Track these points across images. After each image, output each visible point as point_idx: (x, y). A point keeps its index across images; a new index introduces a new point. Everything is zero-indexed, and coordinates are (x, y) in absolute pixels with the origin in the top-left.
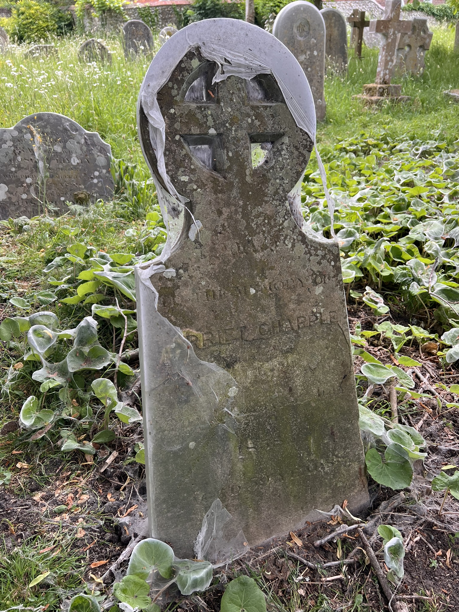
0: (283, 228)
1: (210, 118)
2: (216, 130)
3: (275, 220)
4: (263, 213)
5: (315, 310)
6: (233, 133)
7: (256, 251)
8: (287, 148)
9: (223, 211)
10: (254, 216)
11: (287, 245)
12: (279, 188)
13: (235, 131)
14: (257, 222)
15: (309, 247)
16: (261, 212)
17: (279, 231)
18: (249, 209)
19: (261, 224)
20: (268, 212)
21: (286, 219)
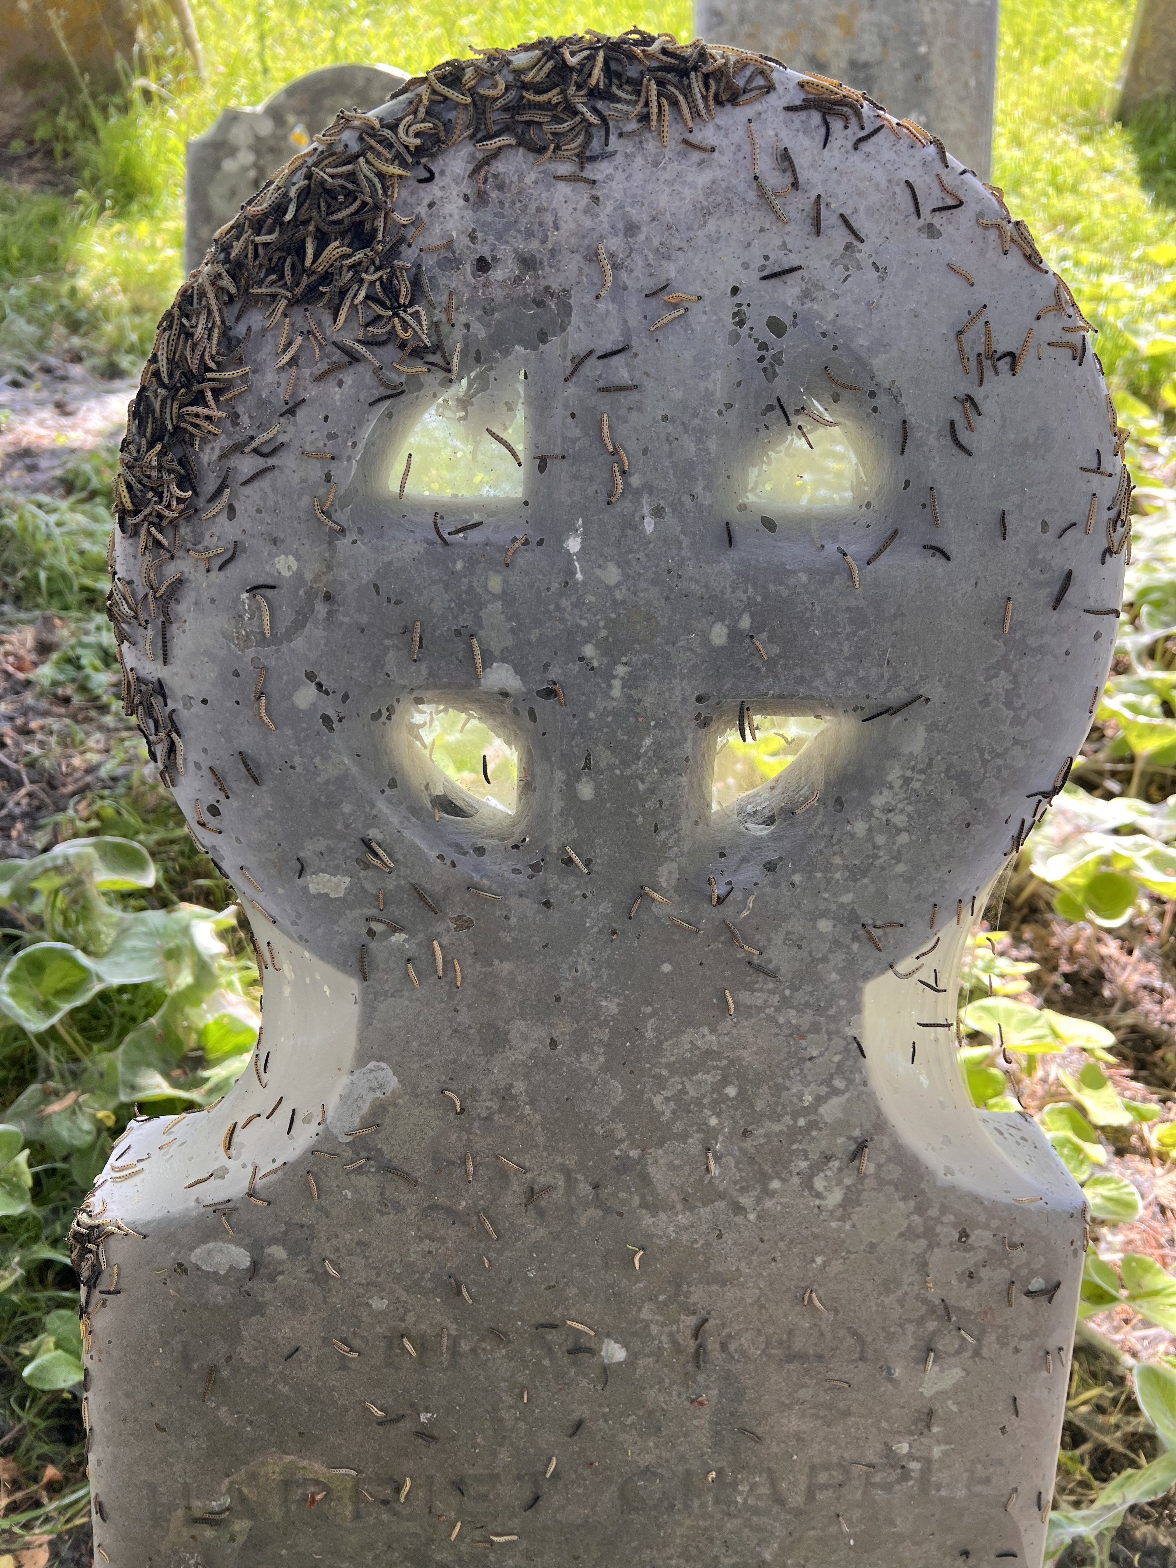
0: (813, 1125)
1: (493, 613)
2: (520, 670)
3: (778, 1090)
4: (718, 1055)
5: (903, 1448)
6: (616, 692)
7: (653, 1207)
8: (907, 781)
9: (514, 1037)
10: (669, 1066)
11: (819, 1195)
12: (825, 959)
13: (630, 682)
14: (683, 1091)
15: (933, 1212)
16: (708, 1053)
17: (794, 1134)
18: (650, 1034)
19: (698, 1102)
20: (746, 1055)
21: (836, 1092)
